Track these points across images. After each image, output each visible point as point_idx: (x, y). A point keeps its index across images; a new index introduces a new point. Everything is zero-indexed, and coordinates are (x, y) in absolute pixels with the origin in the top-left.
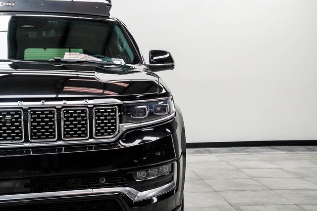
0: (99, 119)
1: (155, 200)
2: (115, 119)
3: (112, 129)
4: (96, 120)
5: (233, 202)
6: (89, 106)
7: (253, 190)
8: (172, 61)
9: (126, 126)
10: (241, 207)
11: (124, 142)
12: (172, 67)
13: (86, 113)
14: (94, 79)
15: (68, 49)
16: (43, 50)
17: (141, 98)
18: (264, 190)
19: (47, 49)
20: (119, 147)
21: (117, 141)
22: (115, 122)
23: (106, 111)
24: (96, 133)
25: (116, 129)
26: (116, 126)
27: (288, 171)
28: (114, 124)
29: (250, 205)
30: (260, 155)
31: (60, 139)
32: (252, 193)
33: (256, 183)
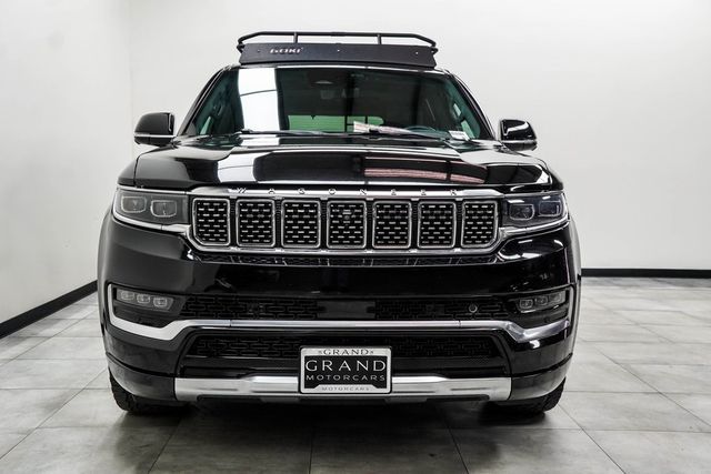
0: (470, 220)
1: (536, 344)
2: (493, 220)
3: (488, 235)
4: (466, 221)
5: (617, 358)
6: (457, 199)
7: (645, 343)
8: (534, 137)
9: (509, 231)
10: (633, 366)
11: (504, 253)
12: (533, 146)
13: (452, 209)
14: (460, 160)
15: (364, 118)
16: (310, 117)
17: (517, 191)
18: (661, 342)
19: (317, 117)
20: (498, 260)
21: (496, 251)
22: (493, 225)
23: (480, 209)
24: (465, 240)
25: (492, 234)
26: (492, 231)
27: (692, 317)
28: (491, 228)
29: (644, 364)
30: (640, 291)
31: (414, 246)
32: (645, 347)
33: (644, 331)
